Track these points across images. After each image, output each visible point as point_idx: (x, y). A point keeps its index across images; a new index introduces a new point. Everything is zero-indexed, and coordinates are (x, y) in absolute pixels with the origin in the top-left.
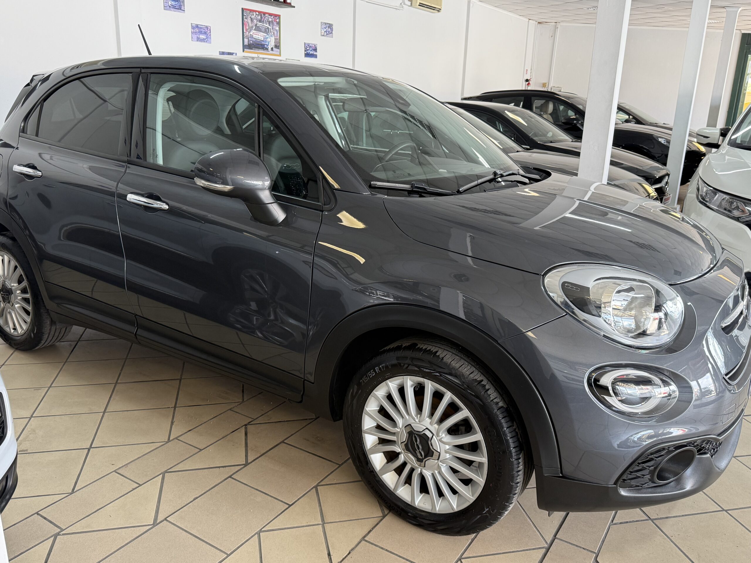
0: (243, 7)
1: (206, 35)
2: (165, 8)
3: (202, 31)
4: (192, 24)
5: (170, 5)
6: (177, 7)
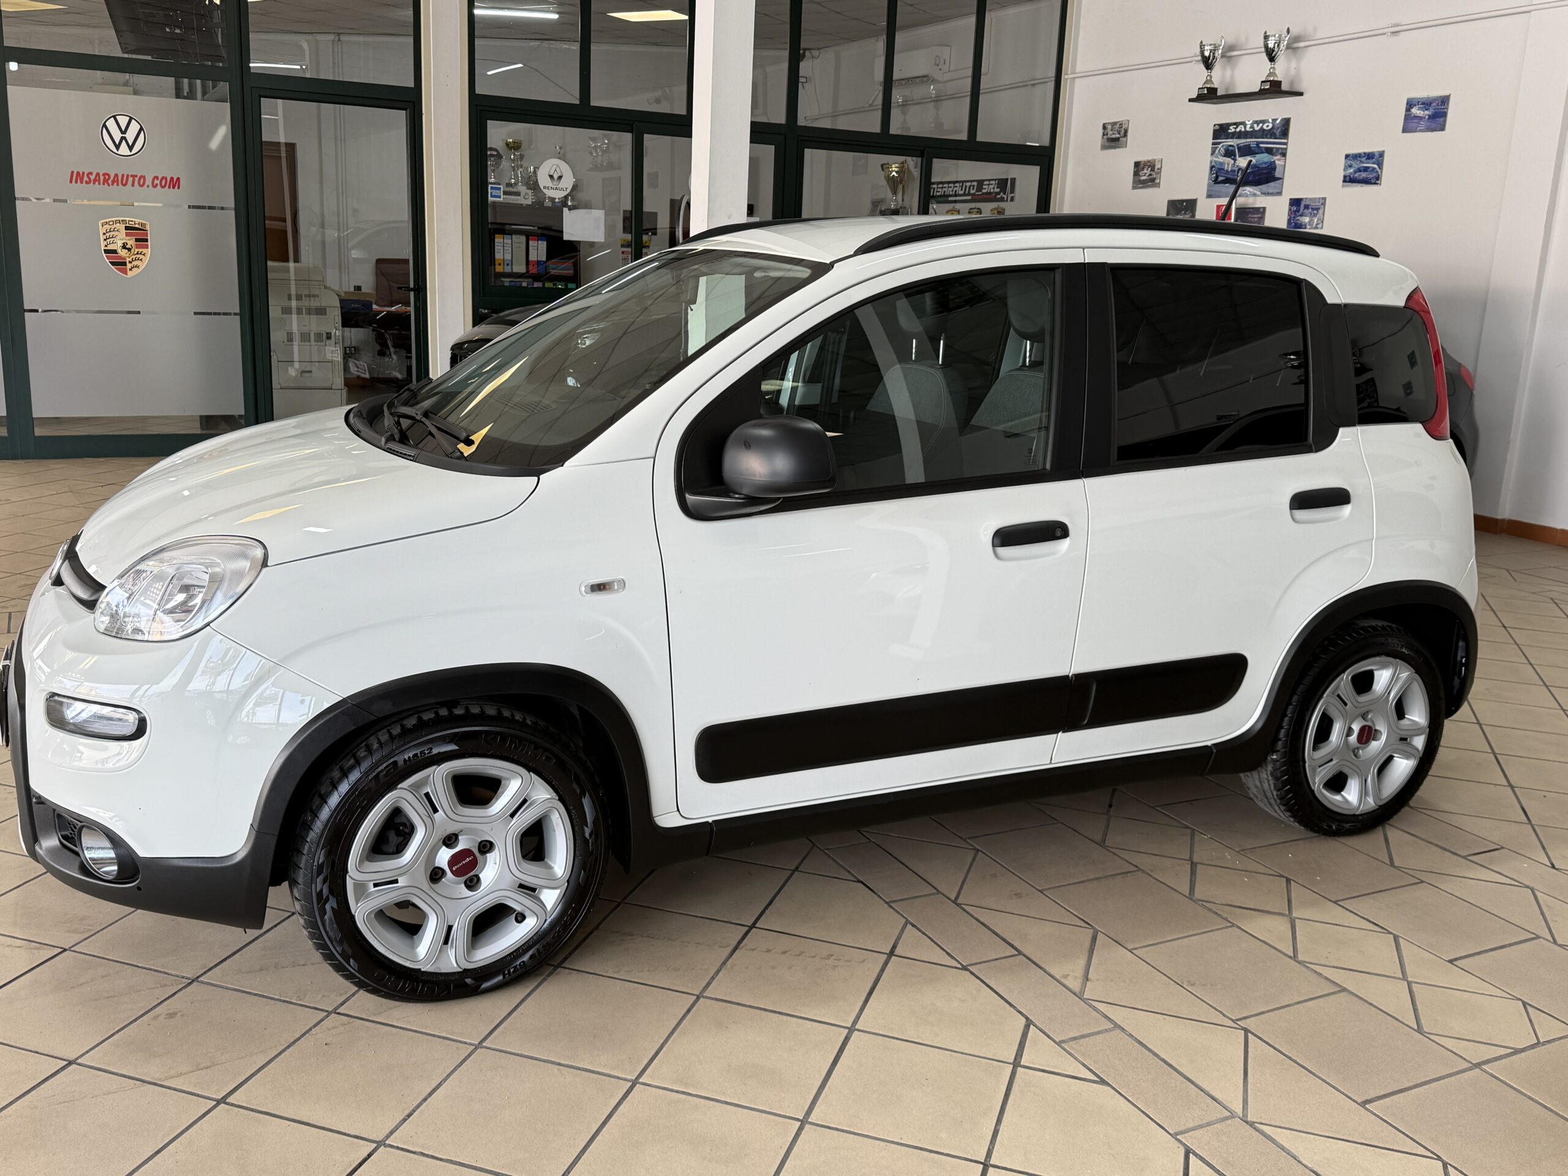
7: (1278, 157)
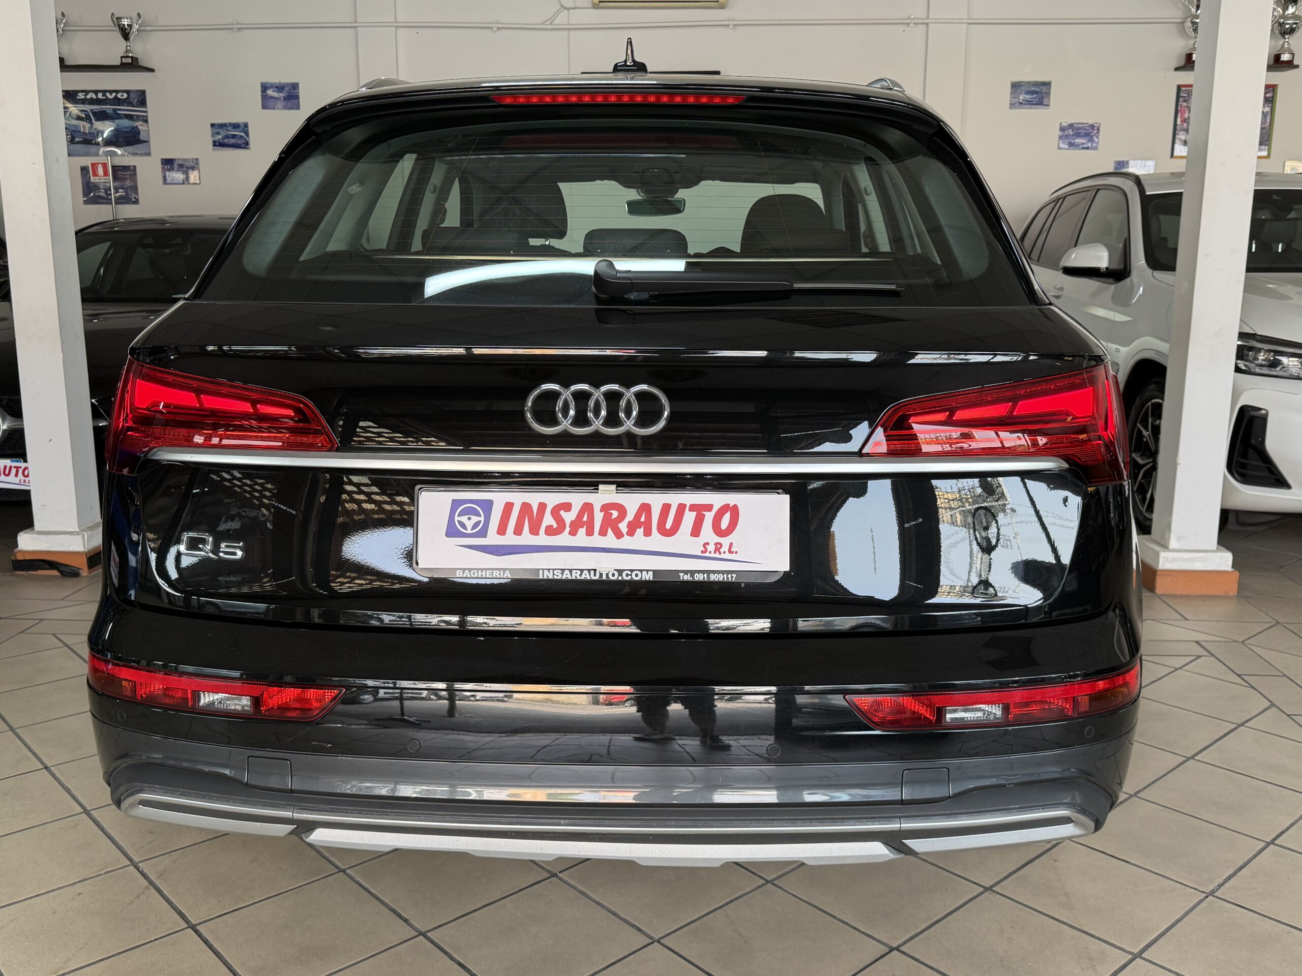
0: (1180, 83)
1: (1087, 138)
2: (1012, 106)
3: (1080, 133)
4: (1061, 124)
5: (1021, 101)
6: (1034, 102)
7: (140, 123)
